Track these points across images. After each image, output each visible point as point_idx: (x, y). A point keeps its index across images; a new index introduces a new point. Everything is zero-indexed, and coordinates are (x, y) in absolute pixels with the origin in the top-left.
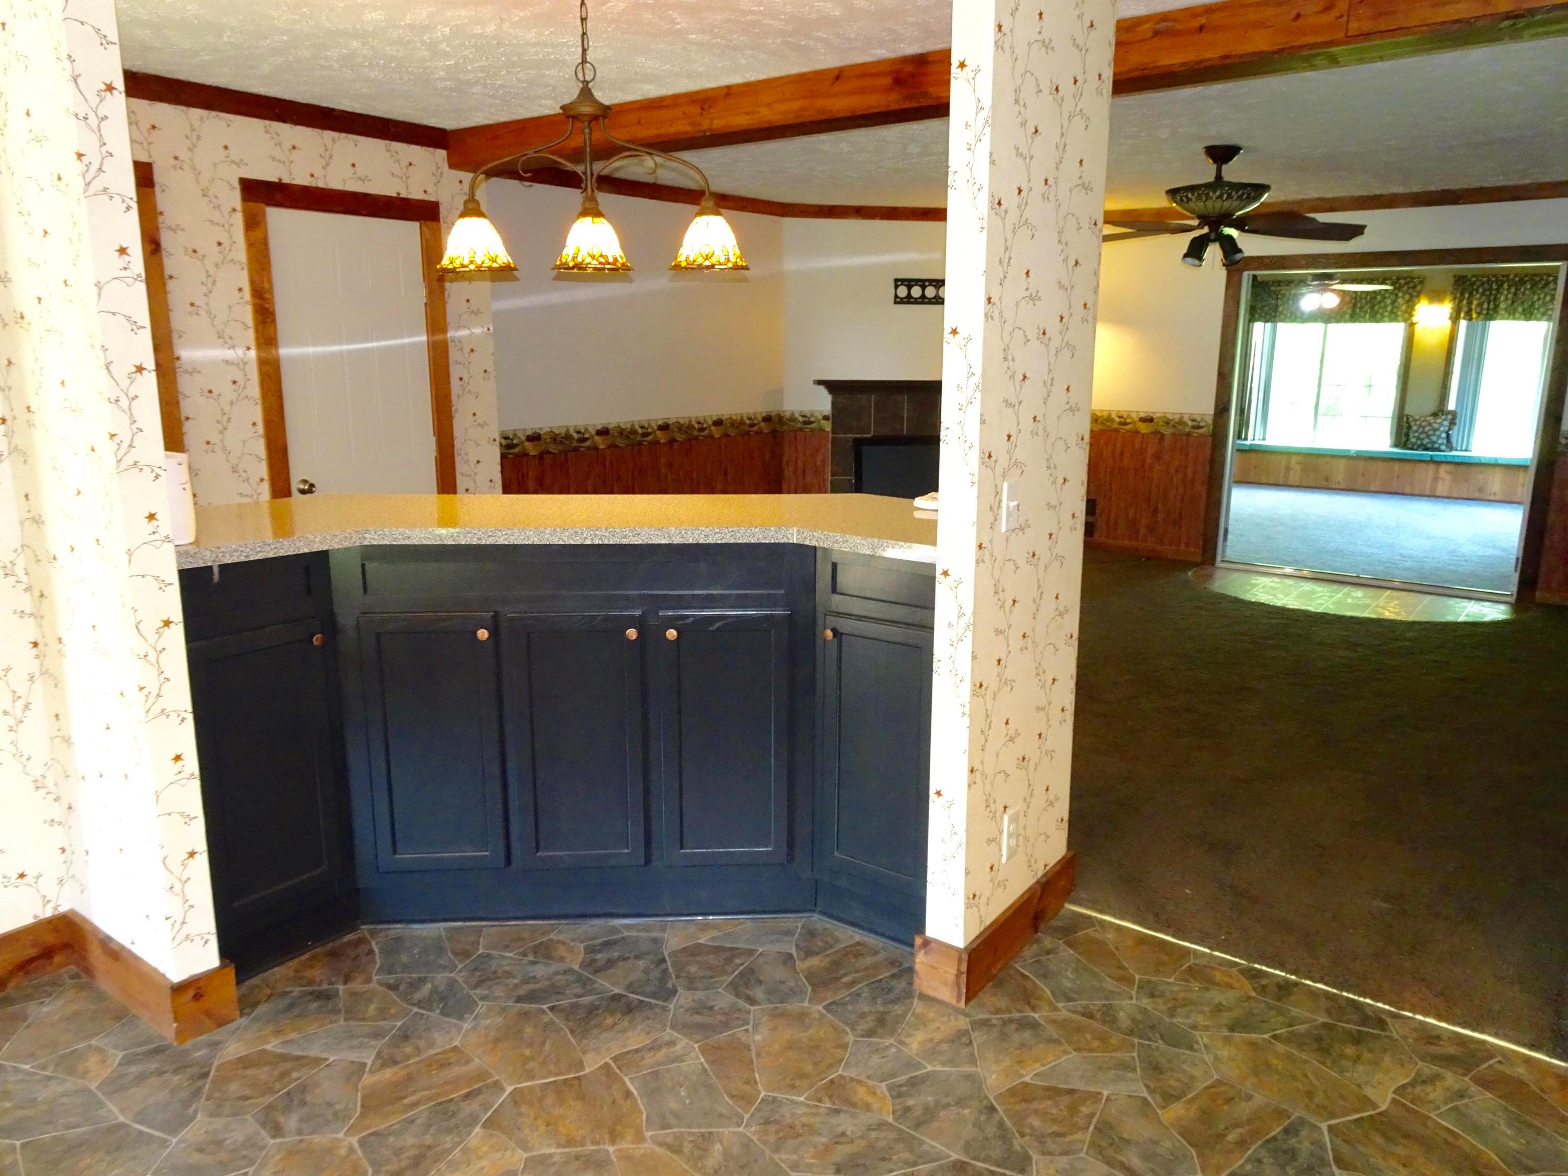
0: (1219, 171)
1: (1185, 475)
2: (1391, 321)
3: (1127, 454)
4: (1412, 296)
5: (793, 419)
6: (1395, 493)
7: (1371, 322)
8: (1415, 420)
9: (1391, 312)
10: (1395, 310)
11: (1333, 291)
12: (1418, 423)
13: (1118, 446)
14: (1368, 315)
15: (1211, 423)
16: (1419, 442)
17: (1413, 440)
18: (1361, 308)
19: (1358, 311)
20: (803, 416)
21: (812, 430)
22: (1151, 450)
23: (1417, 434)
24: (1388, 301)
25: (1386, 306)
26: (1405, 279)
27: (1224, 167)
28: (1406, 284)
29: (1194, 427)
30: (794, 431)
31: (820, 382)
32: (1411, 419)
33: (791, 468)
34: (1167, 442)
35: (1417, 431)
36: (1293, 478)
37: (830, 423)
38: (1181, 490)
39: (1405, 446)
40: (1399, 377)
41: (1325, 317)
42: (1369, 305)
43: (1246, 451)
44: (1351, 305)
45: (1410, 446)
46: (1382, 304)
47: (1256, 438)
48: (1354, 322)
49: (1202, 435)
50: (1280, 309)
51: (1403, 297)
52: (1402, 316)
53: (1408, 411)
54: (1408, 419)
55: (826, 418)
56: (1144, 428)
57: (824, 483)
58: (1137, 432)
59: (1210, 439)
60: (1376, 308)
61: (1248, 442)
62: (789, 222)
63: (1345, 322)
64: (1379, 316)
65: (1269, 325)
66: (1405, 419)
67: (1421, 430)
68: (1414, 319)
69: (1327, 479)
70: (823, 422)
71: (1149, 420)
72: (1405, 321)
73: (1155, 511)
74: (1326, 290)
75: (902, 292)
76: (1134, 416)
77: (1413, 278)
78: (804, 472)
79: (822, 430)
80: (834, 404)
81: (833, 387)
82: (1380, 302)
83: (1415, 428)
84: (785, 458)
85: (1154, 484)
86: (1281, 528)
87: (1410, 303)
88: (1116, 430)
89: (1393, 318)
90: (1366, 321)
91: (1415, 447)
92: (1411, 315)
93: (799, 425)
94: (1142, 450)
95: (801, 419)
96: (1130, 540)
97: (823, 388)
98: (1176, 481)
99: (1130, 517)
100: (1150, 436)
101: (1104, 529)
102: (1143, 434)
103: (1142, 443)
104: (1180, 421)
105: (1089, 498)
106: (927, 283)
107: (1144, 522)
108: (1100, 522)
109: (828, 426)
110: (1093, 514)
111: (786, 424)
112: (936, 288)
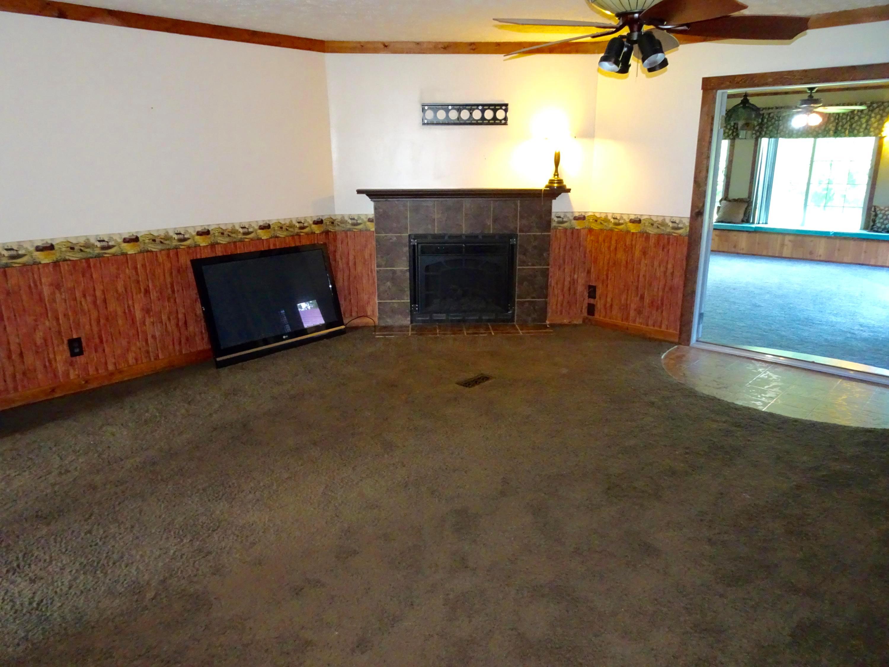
1: (667, 268)
2: (865, 135)
3: (620, 248)
4: (882, 116)
5: (343, 221)
6: (863, 264)
7: (850, 136)
8: (881, 210)
9: (866, 128)
10: (868, 127)
11: (817, 113)
12: (883, 212)
13: (613, 242)
14: (847, 131)
16: (883, 227)
17: (879, 225)
18: (842, 126)
19: (840, 128)
20: (351, 219)
21: (361, 231)
22: (639, 246)
23: (882, 220)
24: (864, 120)
25: (862, 124)
26: (877, 103)
28: (877, 107)
29: (674, 228)
30: (345, 232)
31: (359, 192)
32: (877, 209)
33: (344, 261)
34: (652, 241)
35: (881, 218)
36: (786, 252)
37: (373, 224)
38: (663, 281)
39: (872, 230)
40: (870, 177)
41: (815, 133)
42: (849, 123)
43: (753, 232)
44: (835, 124)
45: (876, 229)
46: (859, 123)
47: (761, 222)
48: (837, 136)
49: (680, 235)
50: (781, 128)
51: (875, 117)
52: (874, 131)
53: (875, 203)
54: (875, 209)
55: (370, 220)
56: (633, 228)
57: (371, 272)
58: (628, 231)
59: (687, 239)
60: (854, 126)
61: (753, 226)
62: (329, 58)
63: (830, 136)
64: (856, 132)
65: (773, 140)
66: (873, 209)
67: (885, 217)
68: (883, 134)
69: (811, 253)
70: (369, 223)
71: (637, 221)
72: (876, 135)
73: (642, 298)
74: (812, 112)
75: (430, 115)
76: (626, 218)
77: (883, 103)
78: (355, 264)
79: (367, 230)
80: (375, 209)
81: (373, 194)
82: (857, 121)
83: (880, 216)
85: (641, 276)
86: (767, 297)
87: (881, 122)
88: (612, 230)
89: (867, 134)
90: (845, 136)
91: (880, 230)
92: (881, 131)
93: (349, 226)
94: (632, 245)
95: (350, 221)
96: (622, 320)
97: (364, 196)
98: (659, 273)
99: (623, 302)
100: (638, 235)
101: (603, 311)
102: (633, 233)
103: (632, 240)
104: (662, 222)
105: (591, 284)
106: (450, 107)
107: (633, 306)
108: (599, 304)
109: (372, 227)
110: (594, 298)
111: (338, 225)
112: (458, 111)
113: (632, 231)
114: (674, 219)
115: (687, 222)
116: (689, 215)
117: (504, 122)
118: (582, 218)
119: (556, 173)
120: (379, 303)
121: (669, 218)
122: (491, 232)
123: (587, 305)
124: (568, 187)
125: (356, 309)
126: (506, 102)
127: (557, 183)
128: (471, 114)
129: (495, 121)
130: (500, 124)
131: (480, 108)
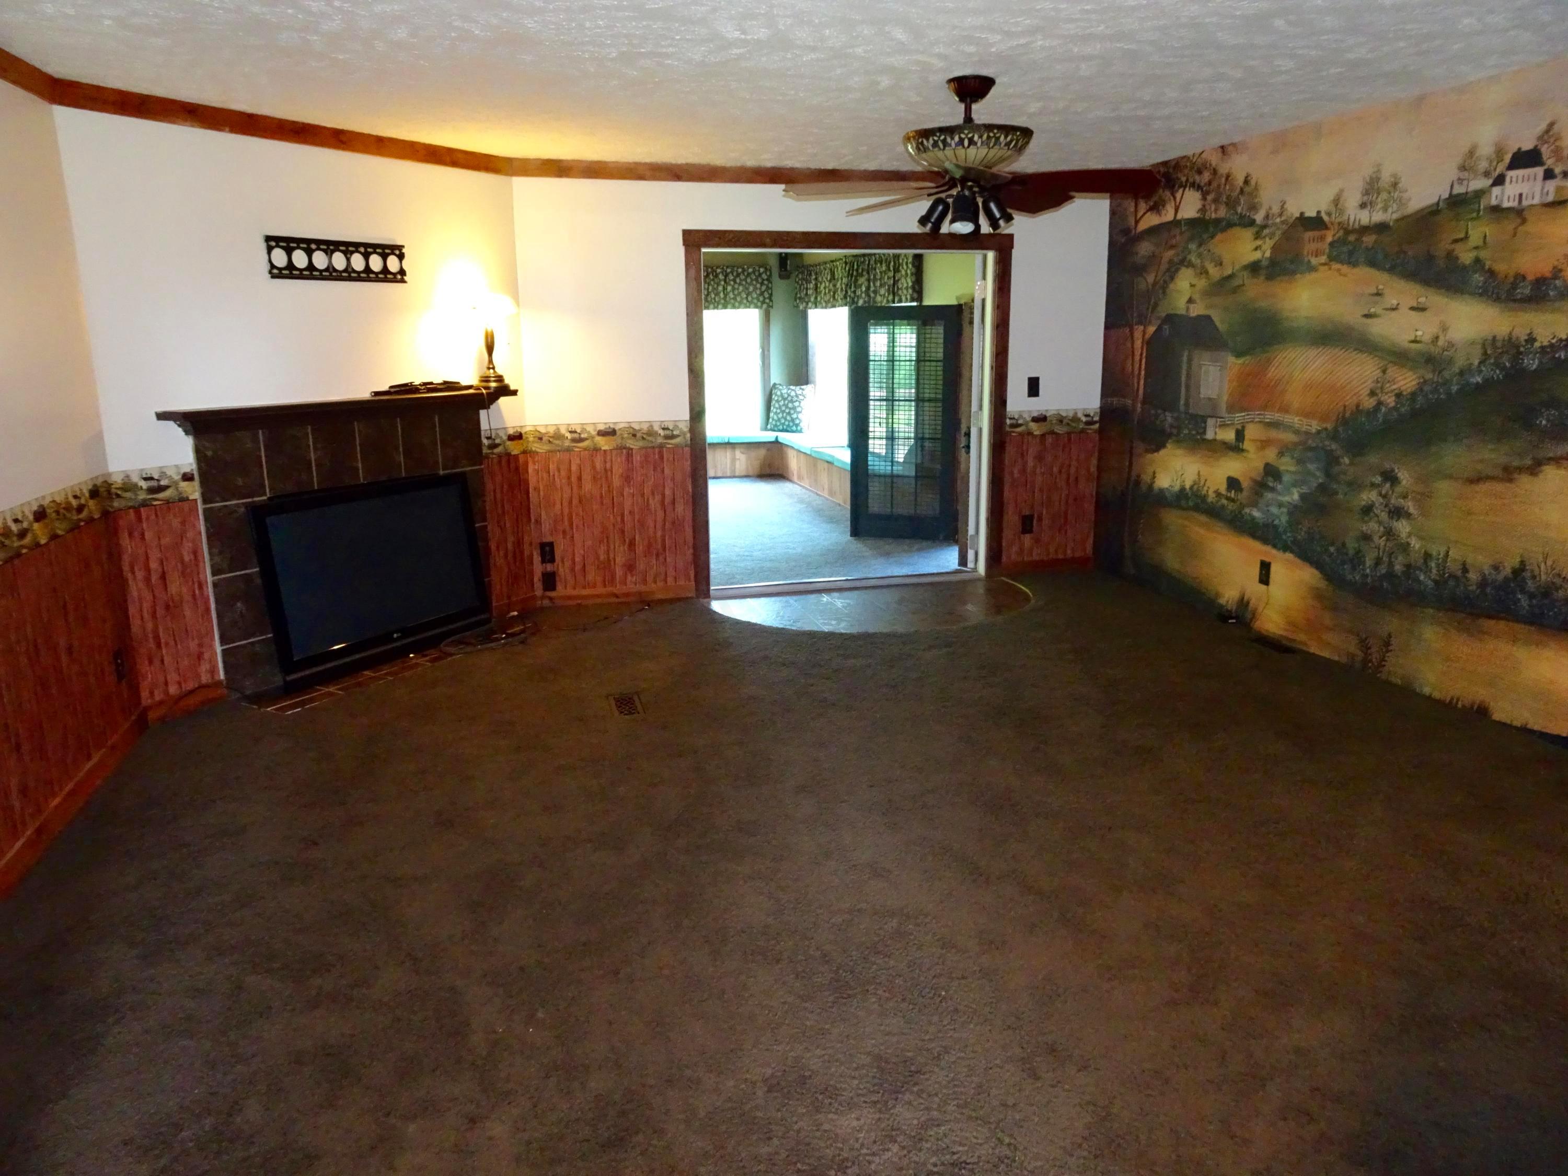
0: (968, 111)
1: (663, 495)
3: (587, 477)
5: (129, 487)
13: (574, 468)
15: (686, 429)
20: (146, 479)
21: (167, 502)
22: (618, 470)
27: (974, 107)
29: (667, 437)
30: (137, 510)
31: (162, 416)
33: (140, 575)
34: (637, 458)
37: (196, 483)
38: (660, 514)
49: (677, 446)
55: (187, 477)
56: (604, 444)
57: (201, 587)
58: (596, 450)
59: (687, 450)
70: (184, 484)
71: (610, 433)
73: (632, 544)
75: (280, 258)
76: (591, 429)
78: (163, 577)
79: (183, 498)
80: (198, 451)
84: (126, 560)
85: (626, 513)
88: (568, 450)
93: (142, 496)
94: (606, 470)
95: (144, 485)
96: (605, 586)
97: (171, 424)
98: (654, 503)
99: (602, 558)
100: (614, 453)
101: (569, 578)
102: (605, 451)
103: (605, 462)
104: (649, 430)
105: (545, 540)
106: (313, 246)
107: (620, 560)
108: (562, 569)
109: (194, 491)
110: (552, 560)
111: (118, 496)
112: (327, 254)
113: (603, 448)
114: (666, 424)
115: (685, 427)
116: (687, 416)
117: (400, 277)
118: (517, 437)
119: (491, 365)
120: (223, 651)
121: (659, 423)
122: (404, 475)
123: (540, 575)
124: (512, 388)
125: (176, 678)
126: (399, 243)
127: (495, 381)
128: (348, 260)
129: (385, 276)
130: (395, 281)
131: (362, 250)
